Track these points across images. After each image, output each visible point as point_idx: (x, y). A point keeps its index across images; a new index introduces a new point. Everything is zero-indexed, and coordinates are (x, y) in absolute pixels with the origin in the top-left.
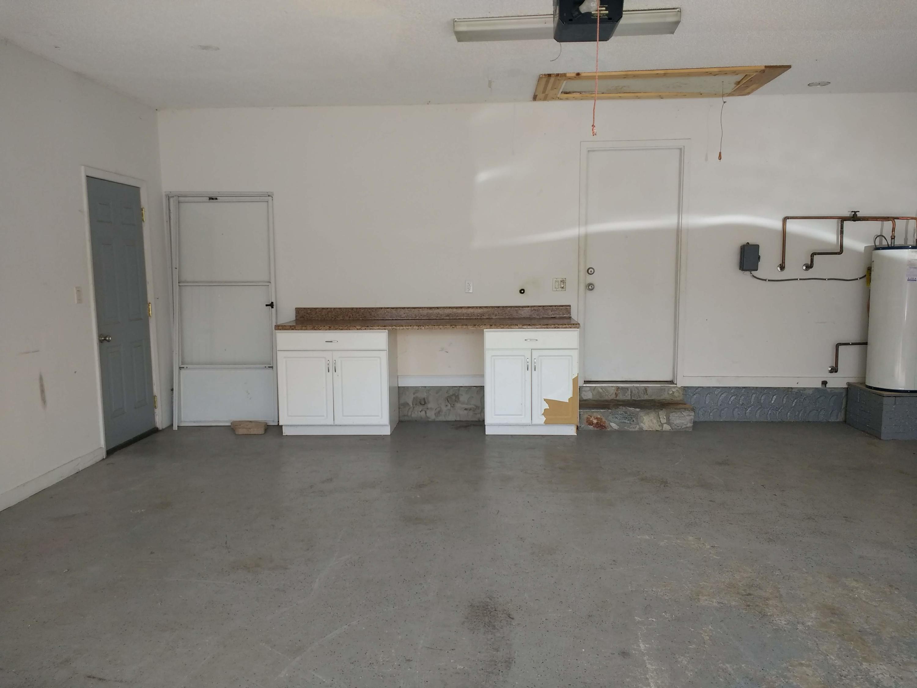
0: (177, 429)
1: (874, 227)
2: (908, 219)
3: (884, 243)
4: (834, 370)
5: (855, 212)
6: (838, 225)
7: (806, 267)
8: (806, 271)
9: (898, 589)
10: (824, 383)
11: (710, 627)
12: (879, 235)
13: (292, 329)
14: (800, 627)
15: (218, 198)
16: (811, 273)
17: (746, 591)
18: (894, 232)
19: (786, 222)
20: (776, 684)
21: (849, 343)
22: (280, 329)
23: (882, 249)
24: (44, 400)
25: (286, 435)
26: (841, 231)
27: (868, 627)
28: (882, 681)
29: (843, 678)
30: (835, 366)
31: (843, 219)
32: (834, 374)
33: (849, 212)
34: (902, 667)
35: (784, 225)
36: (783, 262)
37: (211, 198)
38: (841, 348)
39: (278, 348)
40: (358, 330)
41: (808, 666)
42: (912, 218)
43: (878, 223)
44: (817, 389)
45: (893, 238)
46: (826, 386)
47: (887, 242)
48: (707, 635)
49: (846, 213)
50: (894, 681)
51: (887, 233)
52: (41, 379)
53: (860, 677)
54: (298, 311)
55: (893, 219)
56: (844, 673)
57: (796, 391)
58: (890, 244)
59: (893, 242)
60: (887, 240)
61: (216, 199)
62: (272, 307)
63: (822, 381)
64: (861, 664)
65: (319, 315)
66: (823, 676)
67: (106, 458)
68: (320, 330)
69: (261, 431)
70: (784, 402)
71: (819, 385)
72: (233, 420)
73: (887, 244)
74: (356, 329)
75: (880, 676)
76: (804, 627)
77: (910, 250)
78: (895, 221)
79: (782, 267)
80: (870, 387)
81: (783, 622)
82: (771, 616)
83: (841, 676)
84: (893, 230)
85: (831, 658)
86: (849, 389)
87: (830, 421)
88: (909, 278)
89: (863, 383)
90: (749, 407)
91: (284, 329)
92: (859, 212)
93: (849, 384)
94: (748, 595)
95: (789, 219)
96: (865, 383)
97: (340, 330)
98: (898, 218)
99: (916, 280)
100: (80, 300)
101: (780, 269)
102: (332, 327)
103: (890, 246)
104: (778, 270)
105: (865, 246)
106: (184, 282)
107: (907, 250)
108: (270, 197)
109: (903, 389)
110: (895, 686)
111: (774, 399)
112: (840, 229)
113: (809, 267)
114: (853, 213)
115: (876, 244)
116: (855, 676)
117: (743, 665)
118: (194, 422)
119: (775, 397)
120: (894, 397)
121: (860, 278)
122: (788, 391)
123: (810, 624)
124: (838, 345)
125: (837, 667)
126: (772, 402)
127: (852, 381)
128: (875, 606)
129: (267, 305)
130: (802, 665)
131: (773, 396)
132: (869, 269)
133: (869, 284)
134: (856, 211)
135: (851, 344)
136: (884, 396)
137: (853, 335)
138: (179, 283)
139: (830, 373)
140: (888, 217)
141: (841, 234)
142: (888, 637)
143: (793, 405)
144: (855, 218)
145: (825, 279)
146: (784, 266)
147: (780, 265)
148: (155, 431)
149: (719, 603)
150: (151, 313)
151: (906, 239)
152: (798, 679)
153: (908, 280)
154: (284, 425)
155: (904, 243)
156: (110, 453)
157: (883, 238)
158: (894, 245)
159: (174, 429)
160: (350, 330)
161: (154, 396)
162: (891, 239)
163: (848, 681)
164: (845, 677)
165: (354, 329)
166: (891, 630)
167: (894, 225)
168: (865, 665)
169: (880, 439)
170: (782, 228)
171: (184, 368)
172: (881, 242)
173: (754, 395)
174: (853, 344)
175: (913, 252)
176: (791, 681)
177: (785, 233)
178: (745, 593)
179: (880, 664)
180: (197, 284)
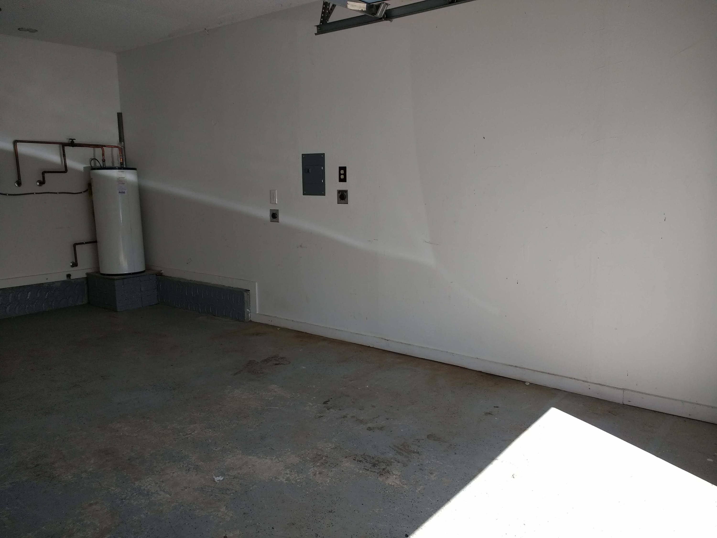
1: (89, 152)
2: (112, 147)
3: (98, 165)
4: (75, 264)
5: (72, 140)
6: (60, 150)
7: (40, 183)
8: (40, 187)
9: (149, 418)
10: (69, 276)
11: (7, 508)
12: (93, 158)
14: (84, 475)
16: (44, 188)
17: (34, 464)
18: (104, 157)
19: (16, 145)
20: (74, 530)
21: (83, 243)
23: (97, 170)
26: (63, 154)
27: (134, 454)
28: (150, 489)
29: (124, 500)
30: (75, 262)
31: (63, 145)
32: (75, 268)
33: (67, 139)
34: (161, 473)
35: (15, 147)
36: (19, 178)
38: (77, 247)
41: (96, 503)
42: (115, 147)
43: (91, 149)
44: (64, 282)
45: (104, 161)
46: (70, 279)
47: (100, 164)
48: (6, 517)
49: (66, 141)
50: (158, 486)
51: (99, 157)
53: (135, 494)
55: (101, 146)
56: (123, 496)
57: (47, 286)
58: (102, 165)
59: (104, 164)
60: (99, 163)
63: (67, 275)
64: (134, 484)
66: (109, 506)
70: (38, 296)
71: (65, 278)
73: (100, 165)
75: (149, 487)
76: (87, 474)
77: (117, 170)
78: (103, 148)
79: (19, 183)
80: (104, 275)
81: (70, 477)
82: (58, 476)
83: (122, 500)
84: (103, 155)
85: (112, 490)
86: (89, 278)
87: (77, 304)
88: (119, 191)
89: (98, 272)
90: (8, 306)
92: (75, 139)
93: (87, 274)
94: (35, 467)
95: (18, 142)
96: (99, 272)
98: (105, 146)
99: (125, 193)
101: (17, 185)
103: (102, 167)
104: (16, 186)
105: (84, 166)
107: (115, 170)
109: (127, 272)
110: (160, 489)
111: (29, 295)
112: (62, 153)
113: (42, 183)
114: (71, 140)
115: (92, 166)
116: (132, 495)
117: (43, 528)
119: (29, 293)
120: (122, 279)
121: (84, 192)
122: (39, 286)
123: (91, 469)
124: (75, 245)
125: (118, 494)
126: (28, 298)
127: (89, 271)
128: (136, 436)
130: (91, 505)
131: (28, 293)
132: (90, 185)
133: (92, 196)
134: (73, 138)
135: (84, 243)
136: (115, 280)
137: (85, 236)
139: (72, 267)
140: (98, 145)
141: (64, 157)
142: (149, 455)
143: (46, 297)
144: (72, 144)
145: (56, 193)
146: (20, 182)
147: (17, 181)
149: (11, 484)
151: (113, 162)
152: (91, 517)
153: (119, 193)
155: (112, 165)
157: (97, 161)
158: (105, 166)
162: (102, 162)
163: (128, 501)
164: (125, 499)
166: (150, 449)
167: (103, 151)
168: (137, 483)
169: (117, 312)
170: (13, 149)
172: (95, 164)
173: (11, 295)
174: (86, 243)
175: (119, 172)
176: (85, 521)
177: (16, 153)
178: (34, 466)
179: (147, 478)
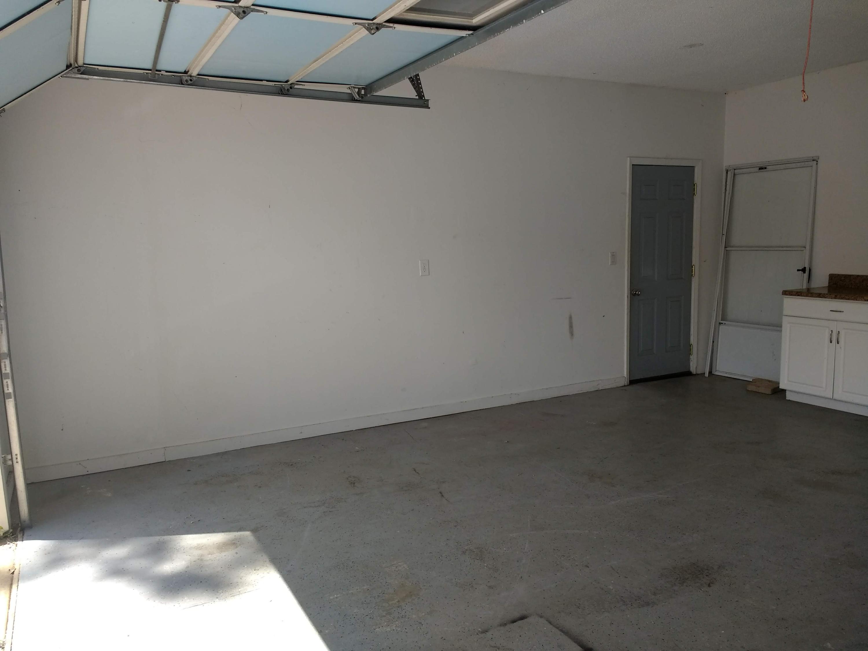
0: (707, 376)
13: (798, 295)
15: (767, 167)
22: (786, 294)
24: (572, 334)
25: (789, 399)
37: (761, 168)
39: (785, 313)
40: (866, 301)
52: (570, 318)
54: (832, 277)
61: (766, 168)
62: (804, 272)
65: (853, 282)
67: (628, 385)
68: (825, 298)
69: (769, 392)
72: (756, 377)
74: (864, 300)
91: (790, 294)
97: (846, 299)
100: (614, 262)
102: (838, 296)
106: (733, 247)
108: (815, 162)
118: (726, 373)
129: (798, 270)
138: (725, 247)
148: (689, 374)
150: (693, 274)
154: (788, 390)
156: (632, 382)
159: (705, 376)
160: (857, 300)
161: (691, 344)
165: (862, 300)
171: (722, 323)
180: (741, 249)
